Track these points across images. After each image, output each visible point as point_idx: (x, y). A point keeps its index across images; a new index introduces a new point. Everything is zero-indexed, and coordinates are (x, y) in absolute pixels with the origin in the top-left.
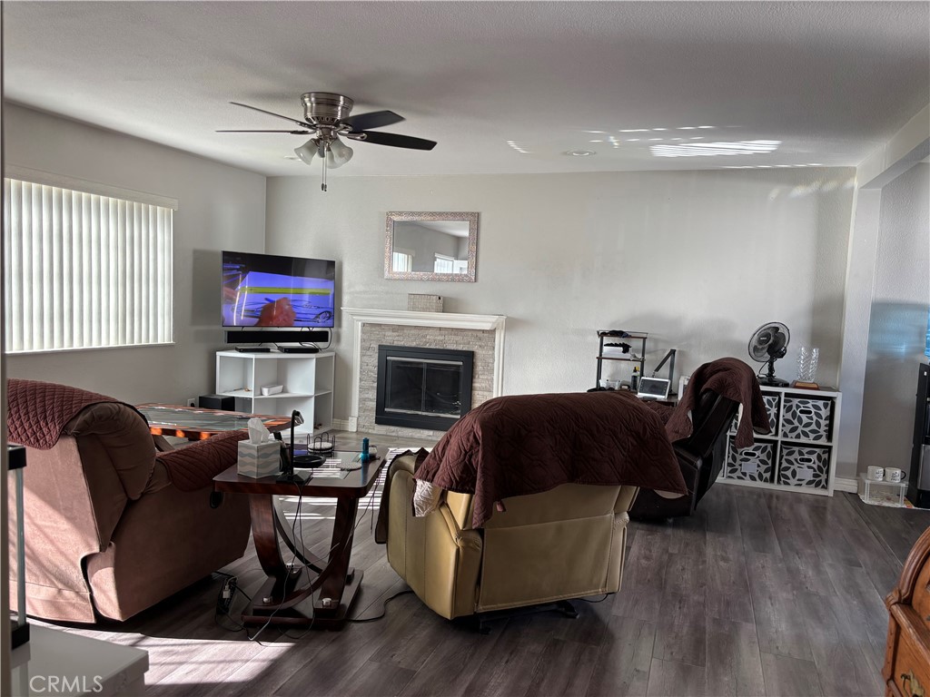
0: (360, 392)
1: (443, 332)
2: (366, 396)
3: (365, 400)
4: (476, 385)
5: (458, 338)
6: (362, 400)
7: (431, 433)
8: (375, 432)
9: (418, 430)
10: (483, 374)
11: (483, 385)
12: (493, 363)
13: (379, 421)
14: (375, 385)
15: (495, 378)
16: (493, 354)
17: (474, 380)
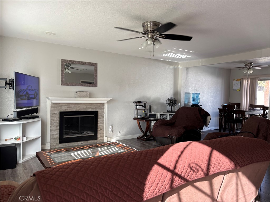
0: (51, 132)
1: (86, 105)
2: (54, 133)
3: (53, 135)
4: (99, 122)
5: (92, 107)
6: (52, 135)
7: (82, 142)
8: (59, 147)
9: (77, 143)
10: (101, 118)
11: (101, 122)
12: (104, 114)
13: (61, 142)
14: (59, 128)
15: (105, 119)
16: (104, 111)
17: (98, 121)
